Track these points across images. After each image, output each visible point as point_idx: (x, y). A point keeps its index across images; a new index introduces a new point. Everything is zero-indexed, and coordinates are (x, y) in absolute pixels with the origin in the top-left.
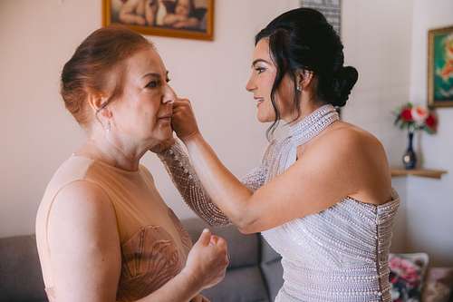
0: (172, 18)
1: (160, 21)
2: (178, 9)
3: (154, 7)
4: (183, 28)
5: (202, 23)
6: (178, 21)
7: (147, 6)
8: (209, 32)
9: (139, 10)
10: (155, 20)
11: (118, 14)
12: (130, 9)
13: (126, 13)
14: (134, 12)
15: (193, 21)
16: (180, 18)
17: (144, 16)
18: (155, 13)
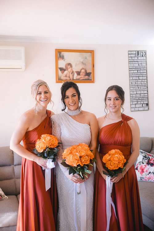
0: (79, 77)
1: (75, 78)
2: (81, 74)
3: (72, 74)
4: (83, 80)
5: (90, 77)
6: (81, 78)
7: (70, 74)
8: (92, 80)
9: (68, 76)
10: (73, 78)
11: (61, 77)
12: (65, 75)
13: (63, 77)
14: (66, 76)
15: (87, 77)
16: (82, 76)
17: (69, 77)
18: (73, 76)
